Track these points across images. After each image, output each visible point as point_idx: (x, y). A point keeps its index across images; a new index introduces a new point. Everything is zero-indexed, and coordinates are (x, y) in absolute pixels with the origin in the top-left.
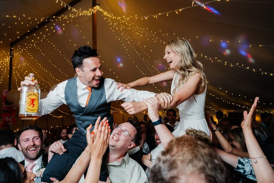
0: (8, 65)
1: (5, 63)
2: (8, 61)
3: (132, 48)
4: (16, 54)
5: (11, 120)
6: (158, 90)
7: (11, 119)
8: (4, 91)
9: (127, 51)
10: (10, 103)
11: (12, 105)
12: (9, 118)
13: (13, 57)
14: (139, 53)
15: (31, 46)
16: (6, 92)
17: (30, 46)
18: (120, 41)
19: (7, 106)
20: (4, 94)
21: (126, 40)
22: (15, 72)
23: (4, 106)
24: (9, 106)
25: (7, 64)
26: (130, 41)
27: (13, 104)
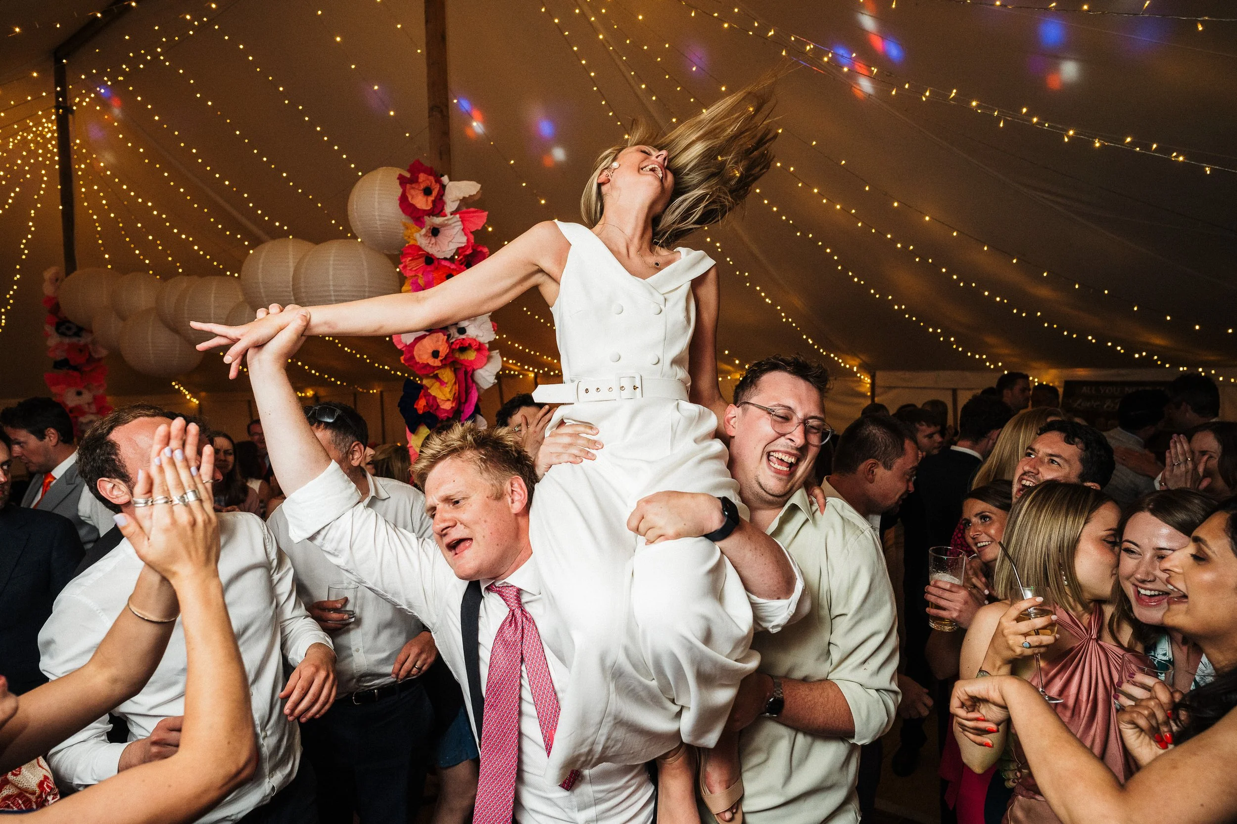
0: (53, 154)
1: (37, 144)
2: (49, 135)
3: (619, 63)
4: (82, 101)
5: (89, 404)
6: (742, 273)
7: (87, 397)
8: (48, 274)
9: (593, 81)
10: (80, 331)
11: (85, 339)
12: (79, 394)
13: (70, 117)
14: (650, 91)
15: (146, 62)
16: (57, 280)
17: (141, 58)
18: (560, 29)
19: (67, 340)
20: (48, 289)
21: (591, 23)
22: (89, 186)
23: (53, 340)
24: (75, 340)
25: (46, 150)
26: (608, 29)
27: (91, 332)
